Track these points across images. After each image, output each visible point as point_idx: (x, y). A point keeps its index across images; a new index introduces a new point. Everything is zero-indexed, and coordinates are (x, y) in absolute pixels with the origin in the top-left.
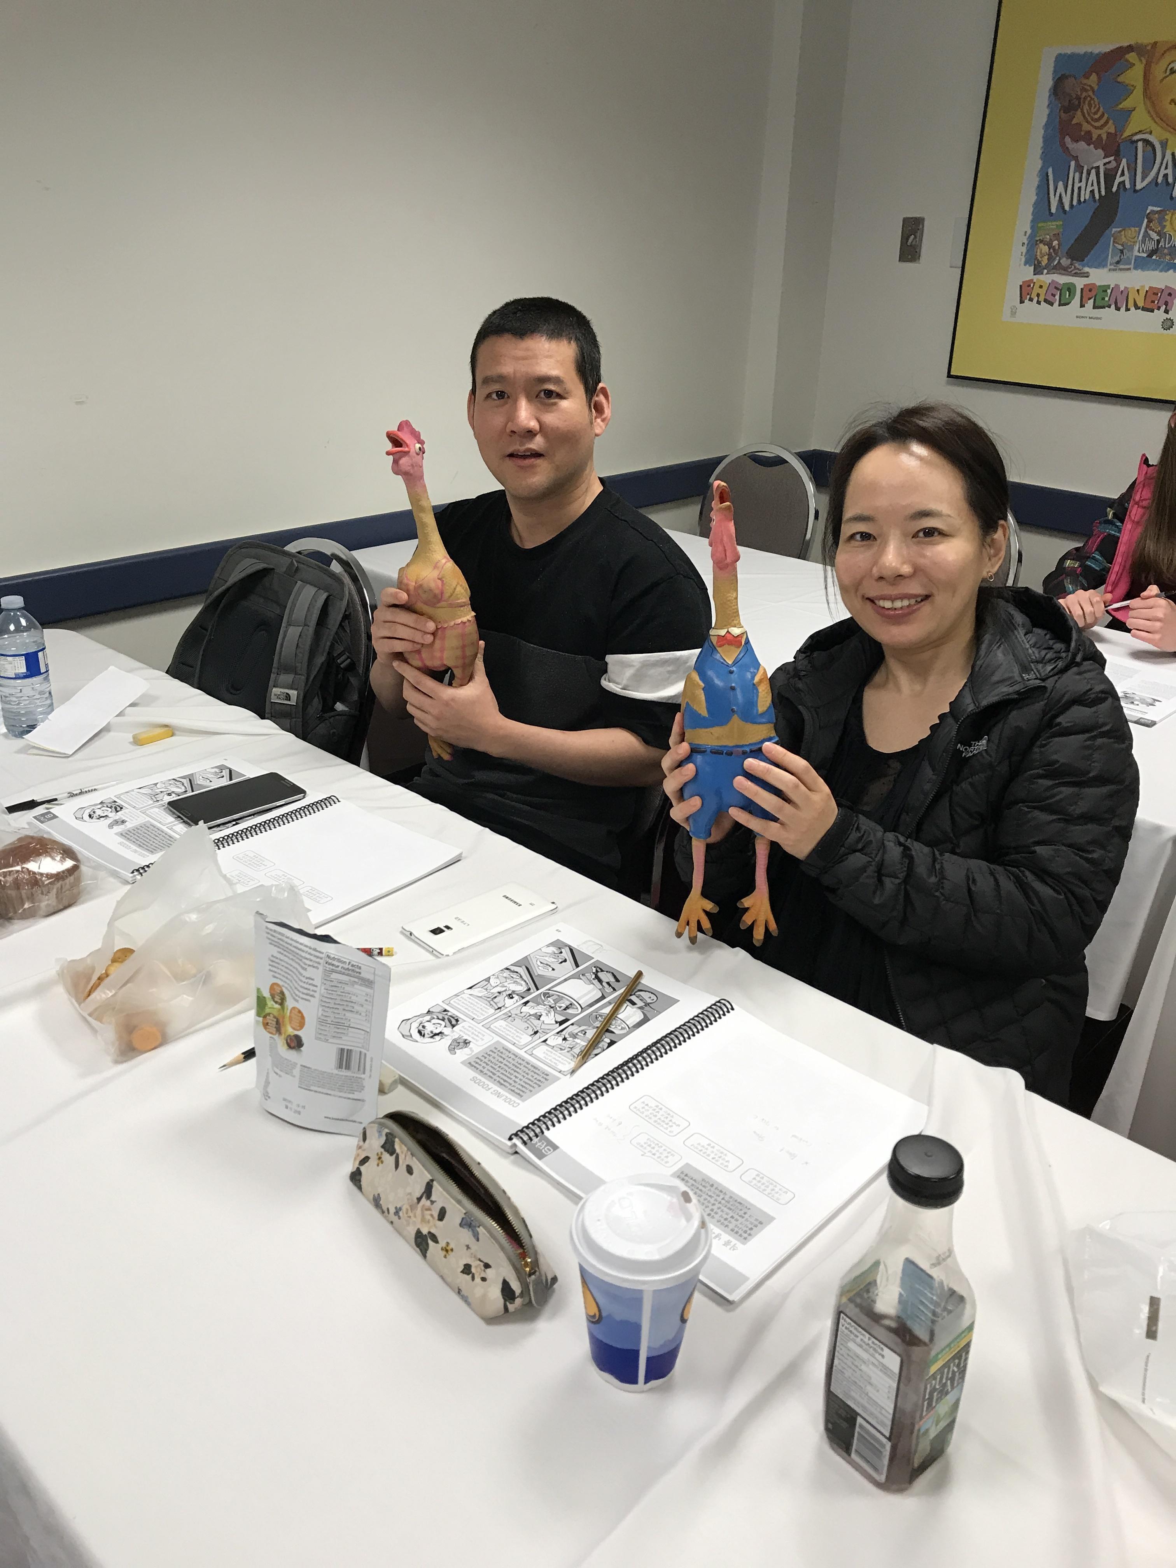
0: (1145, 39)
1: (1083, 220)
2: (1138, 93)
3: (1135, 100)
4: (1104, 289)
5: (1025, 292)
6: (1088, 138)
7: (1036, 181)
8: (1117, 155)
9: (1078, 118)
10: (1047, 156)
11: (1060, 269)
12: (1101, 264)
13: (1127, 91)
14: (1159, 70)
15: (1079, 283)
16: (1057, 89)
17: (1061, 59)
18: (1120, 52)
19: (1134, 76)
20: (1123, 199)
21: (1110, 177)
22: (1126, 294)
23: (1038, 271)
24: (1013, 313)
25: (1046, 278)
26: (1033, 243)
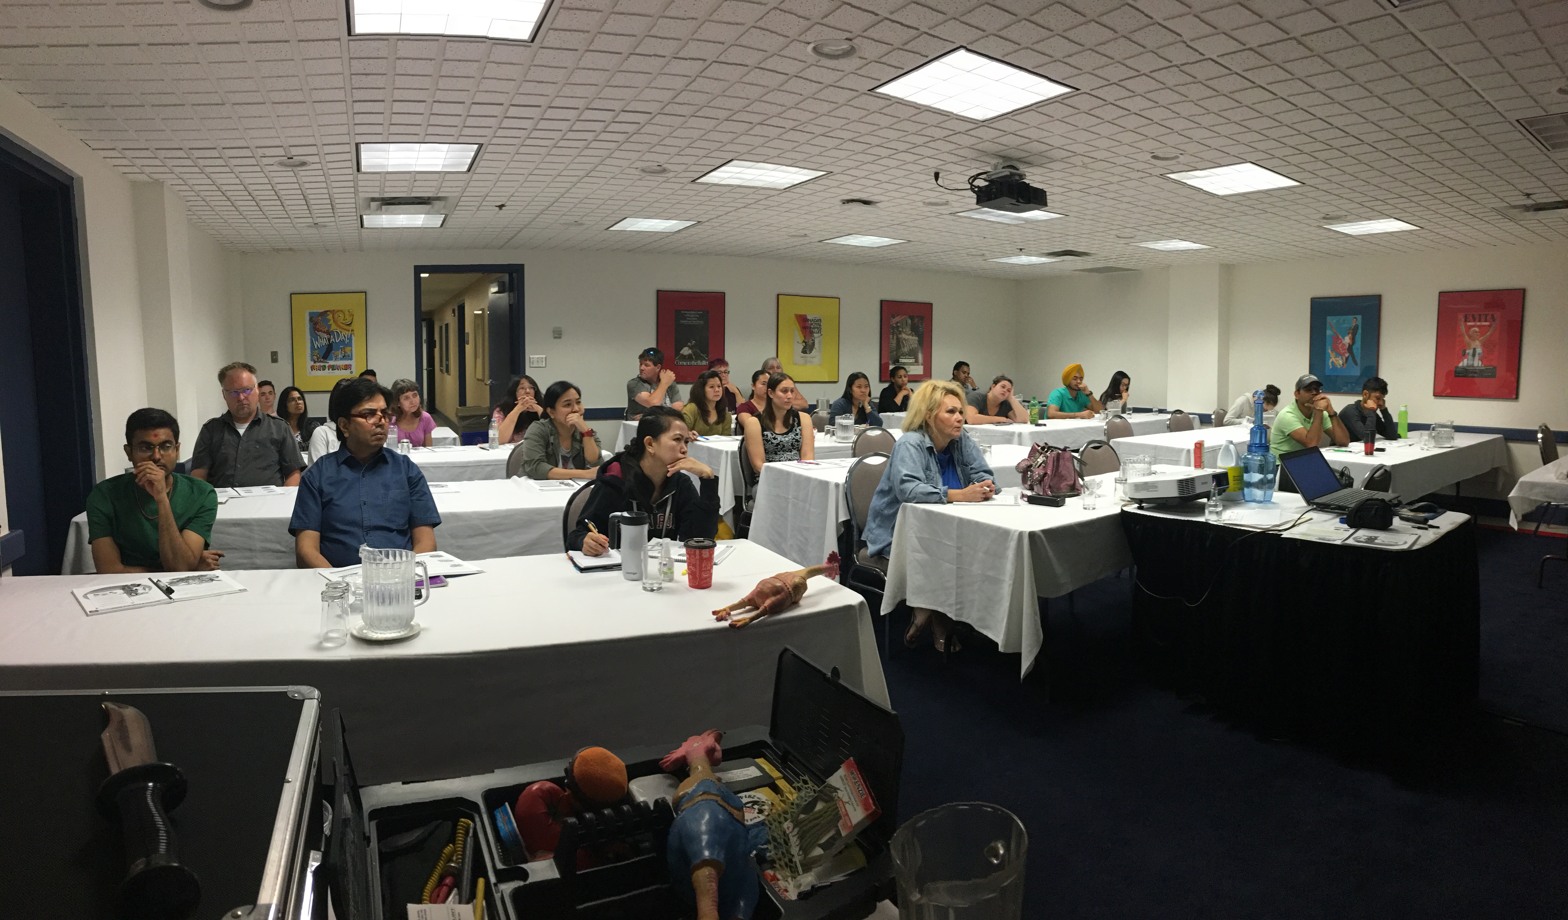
0: (332, 309)
1: (325, 350)
2: (332, 321)
3: (331, 322)
4: (334, 366)
5: (312, 368)
6: (321, 331)
7: (310, 341)
8: (330, 335)
9: (318, 326)
10: (311, 335)
11: (320, 362)
12: (332, 360)
13: (329, 320)
14: (336, 316)
15: (327, 365)
16: (311, 320)
17: (310, 313)
18: (326, 312)
19: (330, 317)
20: (334, 345)
21: (329, 340)
22: (339, 366)
23: (315, 362)
24: (310, 373)
25: (318, 364)
26: (312, 356)
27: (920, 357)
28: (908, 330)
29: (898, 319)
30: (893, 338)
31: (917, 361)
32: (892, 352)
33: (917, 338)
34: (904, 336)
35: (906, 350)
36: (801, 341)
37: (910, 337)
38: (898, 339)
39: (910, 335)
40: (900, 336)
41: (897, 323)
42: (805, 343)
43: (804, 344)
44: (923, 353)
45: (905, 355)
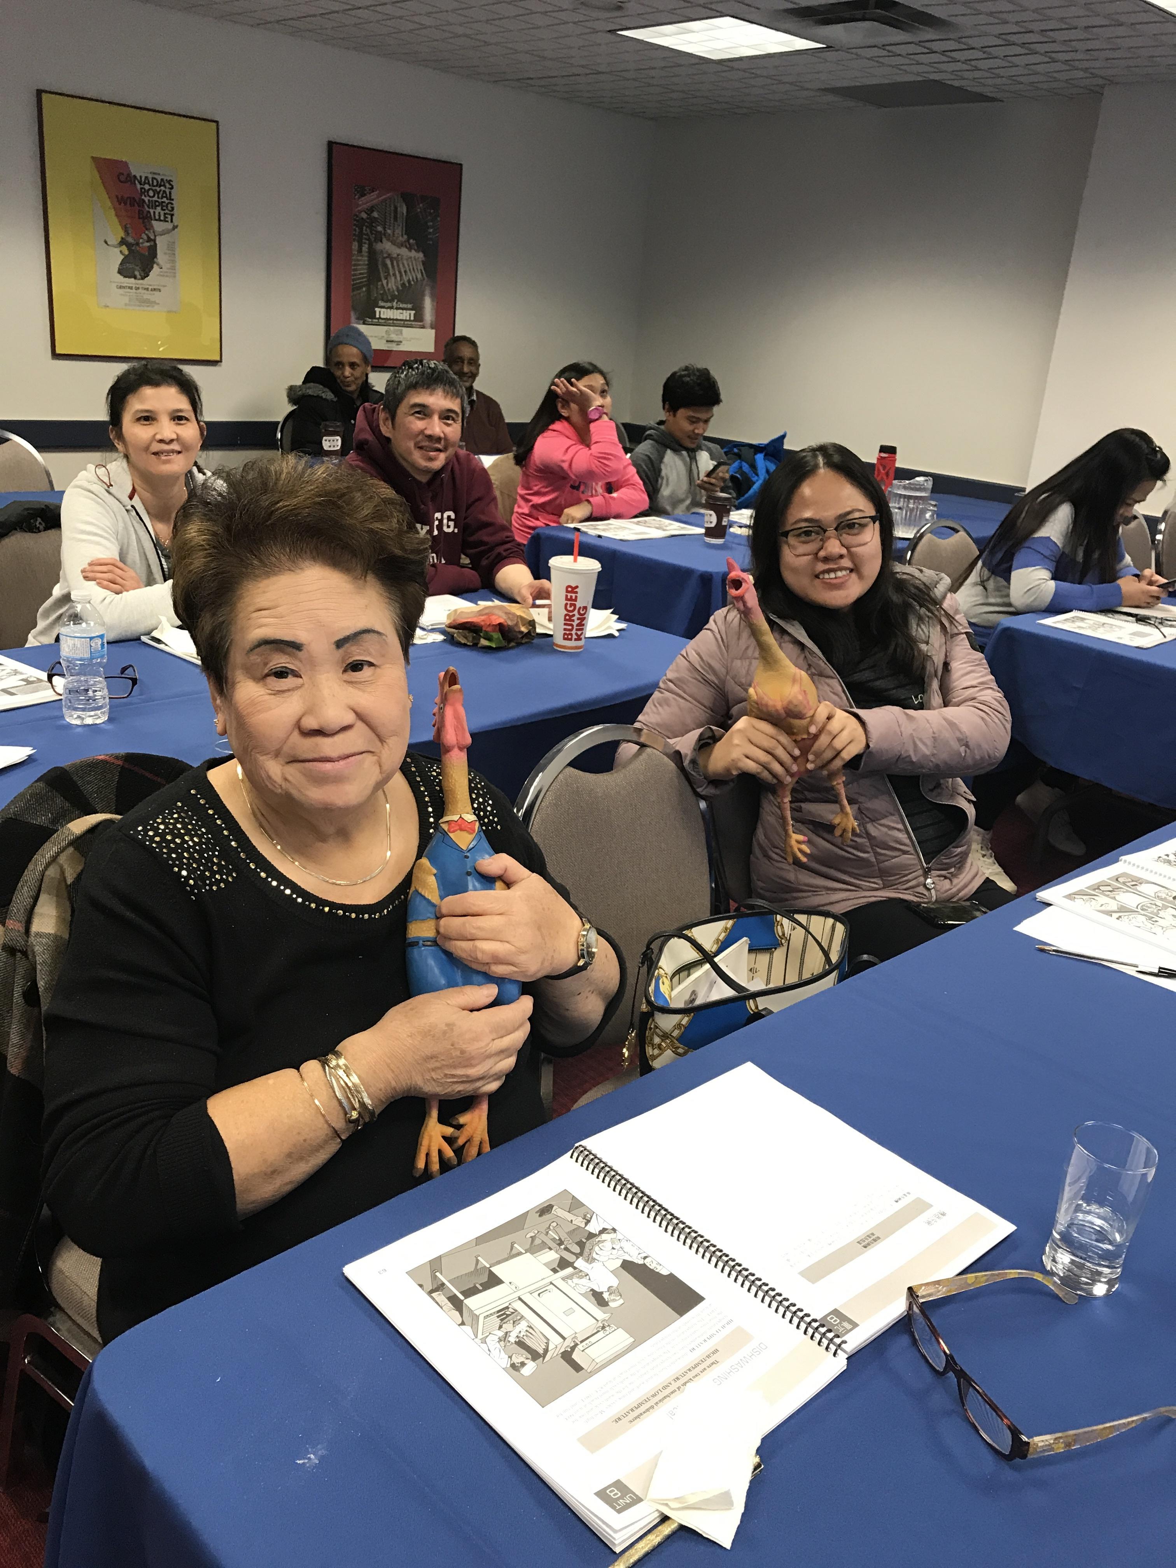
27: (428, 304)
28: (398, 231)
29: (372, 198)
30: (360, 251)
31: (419, 318)
32: (358, 288)
33: (421, 255)
34: (387, 246)
35: (392, 284)
36: (114, 240)
37: (404, 251)
38: (372, 254)
39: (401, 245)
40: (378, 246)
41: (371, 210)
42: (129, 246)
43: (124, 249)
44: (433, 296)
45: (390, 299)
